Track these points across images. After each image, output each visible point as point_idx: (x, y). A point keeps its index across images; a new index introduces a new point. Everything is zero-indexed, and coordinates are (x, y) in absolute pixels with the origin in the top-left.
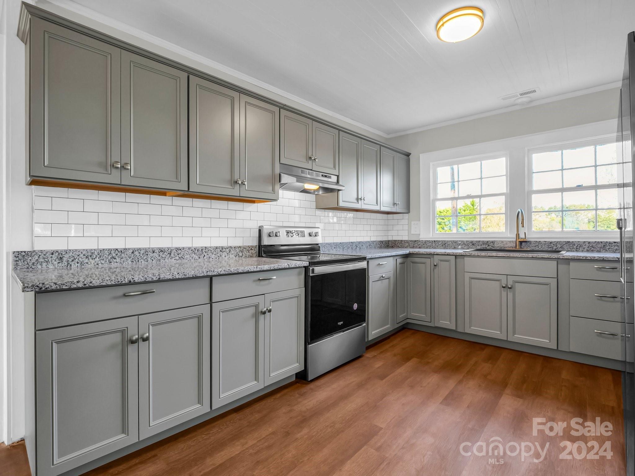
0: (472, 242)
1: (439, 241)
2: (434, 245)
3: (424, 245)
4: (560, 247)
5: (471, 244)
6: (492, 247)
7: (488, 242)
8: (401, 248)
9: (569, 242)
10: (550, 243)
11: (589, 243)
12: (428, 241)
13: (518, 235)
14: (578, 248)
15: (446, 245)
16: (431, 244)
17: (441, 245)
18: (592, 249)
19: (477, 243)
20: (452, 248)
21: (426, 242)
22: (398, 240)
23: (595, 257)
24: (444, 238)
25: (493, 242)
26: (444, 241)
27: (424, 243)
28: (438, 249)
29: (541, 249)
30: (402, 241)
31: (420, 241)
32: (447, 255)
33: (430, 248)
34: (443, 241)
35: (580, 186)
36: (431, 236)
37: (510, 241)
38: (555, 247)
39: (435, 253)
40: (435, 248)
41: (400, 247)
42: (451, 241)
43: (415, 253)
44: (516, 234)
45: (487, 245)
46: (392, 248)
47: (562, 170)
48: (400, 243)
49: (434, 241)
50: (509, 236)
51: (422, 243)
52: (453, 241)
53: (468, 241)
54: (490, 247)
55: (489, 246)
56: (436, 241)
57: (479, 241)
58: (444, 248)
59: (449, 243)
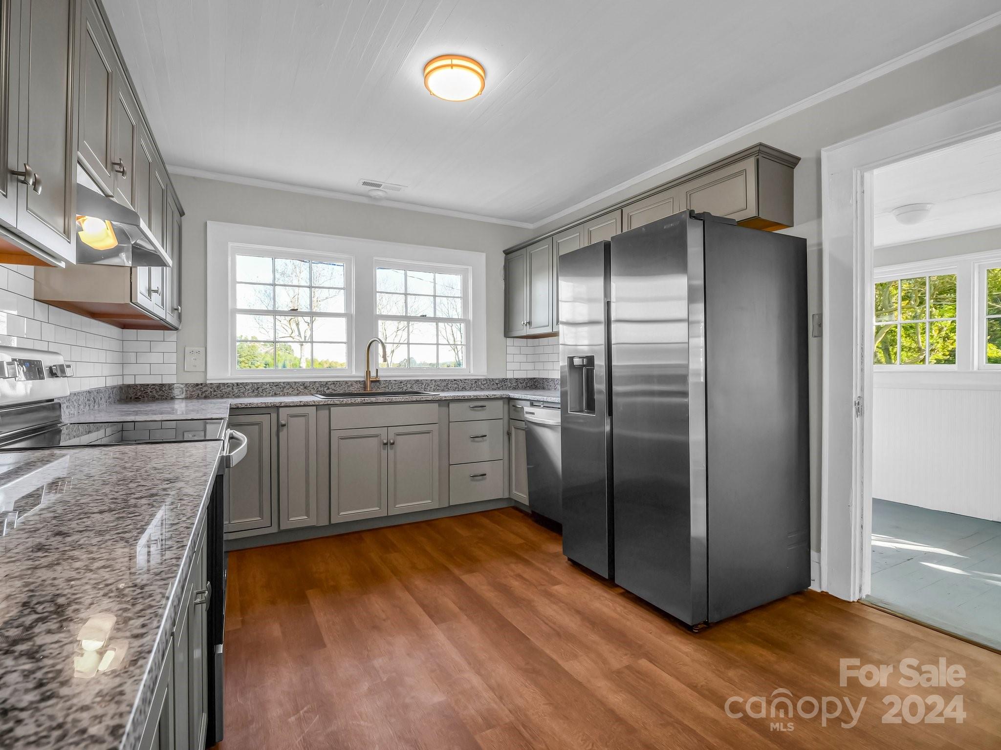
0: (303, 384)
1: (247, 384)
2: (236, 392)
3: (215, 391)
4: (410, 386)
5: (302, 387)
6: (332, 391)
7: (327, 383)
8: (162, 399)
9: (418, 380)
10: (401, 382)
11: (435, 381)
12: (224, 384)
13: (368, 373)
14: (426, 387)
15: (260, 390)
16: (230, 389)
17: (249, 391)
18: (438, 388)
19: (311, 385)
20: (271, 394)
21: (219, 386)
22: (154, 385)
23: (471, 396)
24: (253, 379)
25: (334, 384)
26: (257, 383)
27: (216, 389)
28: (245, 397)
29: (391, 391)
30: (162, 385)
31: (206, 385)
32: (304, 406)
33: (228, 397)
34: (255, 383)
35: (423, 316)
36: (229, 375)
37: (357, 381)
38: (405, 388)
39: (282, 405)
40: (239, 397)
41: (158, 399)
42: (269, 383)
43: (243, 406)
44: (367, 372)
45: (326, 388)
46: (137, 401)
47: (406, 294)
48: (158, 390)
49: (236, 385)
50: (354, 373)
51: (211, 388)
52: (273, 383)
53: (298, 383)
54: (330, 390)
55: (328, 389)
56: (241, 384)
57: (315, 382)
58: (256, 396)
59: (264, 387)
